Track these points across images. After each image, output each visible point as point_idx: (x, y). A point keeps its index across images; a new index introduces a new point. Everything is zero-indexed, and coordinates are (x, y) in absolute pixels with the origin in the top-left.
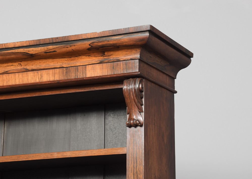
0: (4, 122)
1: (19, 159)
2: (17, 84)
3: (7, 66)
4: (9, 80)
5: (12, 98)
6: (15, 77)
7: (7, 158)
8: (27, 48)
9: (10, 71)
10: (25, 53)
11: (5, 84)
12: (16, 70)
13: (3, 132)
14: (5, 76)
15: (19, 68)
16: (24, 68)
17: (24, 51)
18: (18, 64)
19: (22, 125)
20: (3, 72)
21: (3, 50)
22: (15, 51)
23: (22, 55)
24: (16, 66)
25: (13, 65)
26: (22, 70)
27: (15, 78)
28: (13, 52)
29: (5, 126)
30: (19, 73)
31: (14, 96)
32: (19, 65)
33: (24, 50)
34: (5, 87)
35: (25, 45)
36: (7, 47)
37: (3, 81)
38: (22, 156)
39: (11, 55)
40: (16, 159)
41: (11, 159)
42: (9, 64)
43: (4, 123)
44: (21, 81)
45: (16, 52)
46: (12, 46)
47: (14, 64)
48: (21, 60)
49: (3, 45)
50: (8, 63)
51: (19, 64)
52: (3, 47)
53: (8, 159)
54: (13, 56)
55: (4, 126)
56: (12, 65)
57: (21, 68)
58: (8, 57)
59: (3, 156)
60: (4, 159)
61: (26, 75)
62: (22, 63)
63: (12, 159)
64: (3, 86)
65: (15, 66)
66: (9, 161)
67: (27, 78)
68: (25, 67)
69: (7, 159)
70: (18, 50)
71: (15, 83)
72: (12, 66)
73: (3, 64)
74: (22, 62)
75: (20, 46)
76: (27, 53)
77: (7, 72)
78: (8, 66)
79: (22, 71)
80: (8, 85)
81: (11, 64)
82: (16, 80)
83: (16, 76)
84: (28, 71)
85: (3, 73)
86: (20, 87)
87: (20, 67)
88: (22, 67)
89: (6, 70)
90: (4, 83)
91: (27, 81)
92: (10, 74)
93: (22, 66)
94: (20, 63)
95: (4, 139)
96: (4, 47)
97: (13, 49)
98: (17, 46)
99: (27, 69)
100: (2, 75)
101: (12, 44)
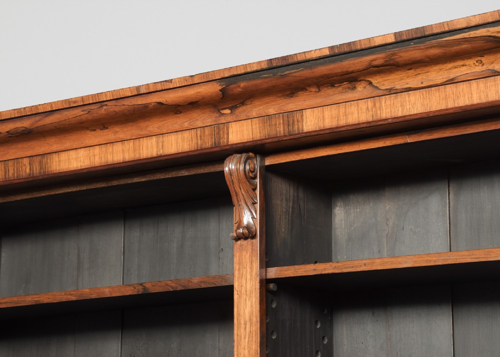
0: (447, 182)
1: (487, 258)
2: (475, 103)
3: (453, 67)
4: (459, 96)
5: (465, 133)
6: (471, 90)
7: (463, 255)
8: (494, 27)
9: (460, 78)
10: (491, 38)
11: (451, 105)
12: (471, 74)
13: (448, 203)
14: (449, 88)
15: (479, 69)
16: (489, 70)
17: (489, 34)
18: (475, 62)
19: (485, 187)
20: (445, 80)
21: (446, 35)
22: (470, 35)
23: (483, 43)
24: (472, 65)
25: (466, 65)
26: (483, 72)
27: (471, 92)
28: (465, 37)
29: (451, 191)
30: (478, 80)
31: (468, 129)
32: (477, 64)
33: (489, 31)
34: (451, 111)
35: (490, 20)
36: (452, 28)
37: (446, 99)
38: (494, 250)
39: (461, 45)
40: (482, 258)
41: (471, 257)
42: (456, 64)
43: (447, 184)
44: (483, 97)
45: (472, 36)
46: (464, 25)
47: (468, 62)
48: (482, 52)
49: (444, 23)
50: (454, 62)
51: (477, 62)
52: (445, 29)
53: (466, 257)
54: (465, 46)
55: (449, 191)
56: (463, 65)
57: (482, 70)
58: (455, 48)
59: (450, 251)
60: (458, 258)
61: (493, 83)
62: (483, 59)
63: (473, 257)
64: (447, 109)
65: (470, 67)
66: (469, 260)
67: (495, 90)
68: (491, 67)
69: (464, 257)
70: (475, 33)
71: (471, 102)
72: (464, 67)
73: (446, 65)
74: (483, 56)
75: (481, 22)
76: (494, 37)
77: (452, 79)
78: (456, 67)
79: (484, 74)
80: (456, 106)
81: (460, 63)
82: (472, 94)
83: (472, 86)
84: (497, 74)
85: (446, 82)
86: (481, 108)
87: (480, 67)
88: (484, 68)
89: (452, 76)
90: (449, 102)
91: (495, 95)
92: (460, 83)
93: (483, 64)
94: (479, 58)
95: (451, 218)
96: (447, 29)
97: (466, 30)
98: (473, 24)
99: (494, 70)
100: (443, 86)
101: (463, 20)
